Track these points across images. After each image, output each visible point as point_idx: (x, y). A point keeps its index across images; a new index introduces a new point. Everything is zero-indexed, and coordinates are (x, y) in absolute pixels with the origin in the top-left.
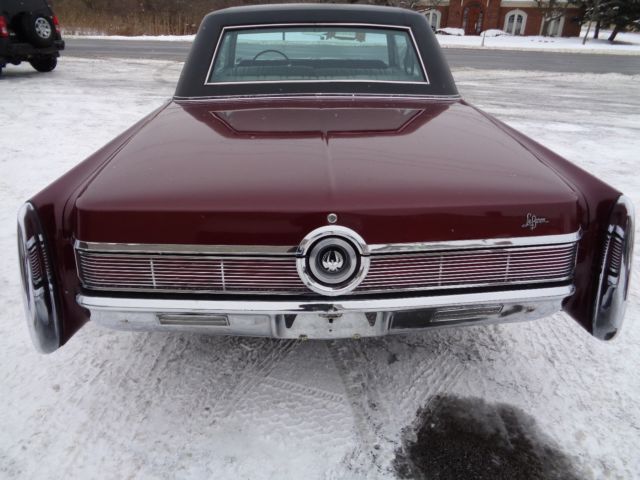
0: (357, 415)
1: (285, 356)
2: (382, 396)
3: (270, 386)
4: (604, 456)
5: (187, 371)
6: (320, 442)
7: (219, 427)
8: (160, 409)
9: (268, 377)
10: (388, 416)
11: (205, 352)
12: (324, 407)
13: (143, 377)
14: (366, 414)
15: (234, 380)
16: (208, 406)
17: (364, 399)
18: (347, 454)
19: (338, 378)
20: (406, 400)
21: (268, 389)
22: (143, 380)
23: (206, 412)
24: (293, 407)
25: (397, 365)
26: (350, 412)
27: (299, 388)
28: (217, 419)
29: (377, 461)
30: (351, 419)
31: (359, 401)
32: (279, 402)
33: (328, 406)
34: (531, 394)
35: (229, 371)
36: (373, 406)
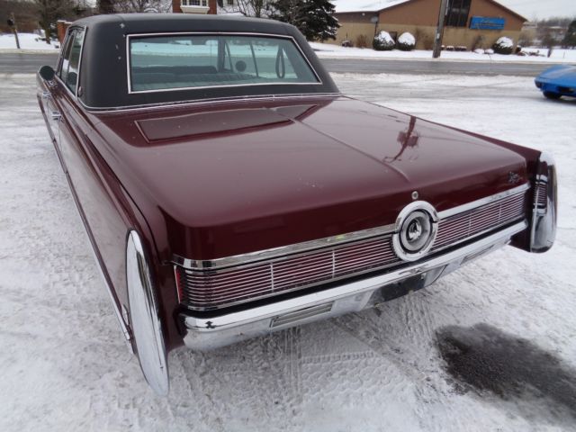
0: (394, 362)
1: (300, 336)
2: (397, 341)
3: (312, 364)
4: (546, 332)
5: (227, 378)
6: (390, 392)
7: (304, 414)
8: (234, 421)
9: (302, 358)
10: (414, 354)
11: (225, 356)
12: (366, 364)
13: (189, 399)
14: (399, 359)
15: (277, 371)
16: (276, 400)
17: (387, 348)
18: (415, 393)
19: (355, 339)
20: (414, 338)
21: (312, 367)
22: (191, 402)
23: (280, 406)
24: (344, 373)
25: (385, 314)
26: (387, 362)
27: (334, 357)
28: (295, 407)
29: (437, 388)
30: (393, 366)
31: (385, 350)
32: (331, 374)
33: (369, 363)
34: (478, 306)
35: (265, 364)
36: (397, 351)
